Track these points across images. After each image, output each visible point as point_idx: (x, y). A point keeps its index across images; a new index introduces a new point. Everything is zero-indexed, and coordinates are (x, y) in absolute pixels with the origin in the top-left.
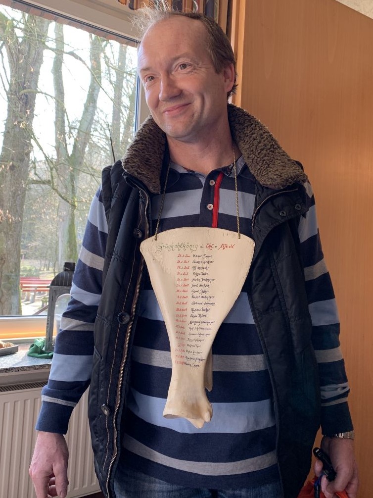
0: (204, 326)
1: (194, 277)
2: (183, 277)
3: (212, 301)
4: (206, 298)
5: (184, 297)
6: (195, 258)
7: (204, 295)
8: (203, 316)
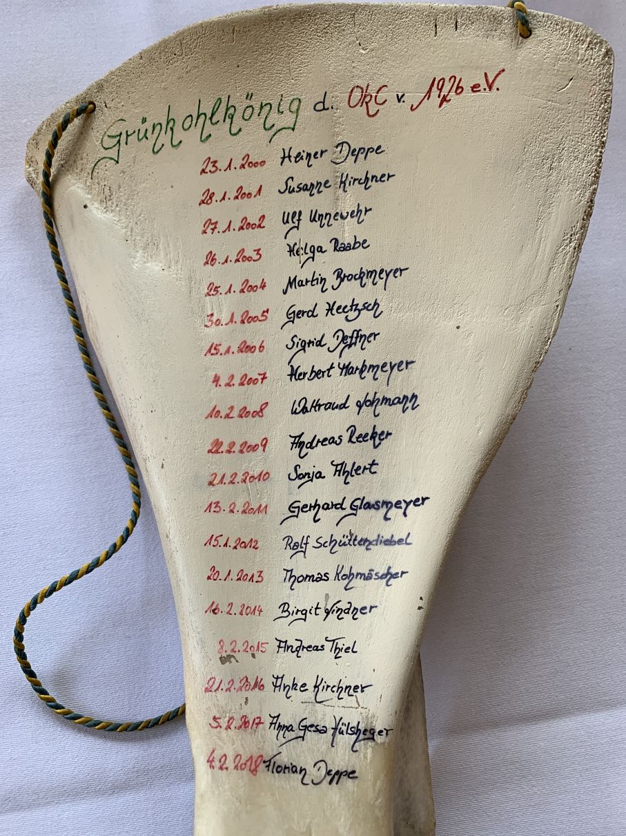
0: (368, 525)
1: (293, 268)
2: (236, 274)
3: (399, 385)
4: (368, 375)
5: (247, 381)
6: (291, 168)
7: (354, 356)
8: (357, 470)
